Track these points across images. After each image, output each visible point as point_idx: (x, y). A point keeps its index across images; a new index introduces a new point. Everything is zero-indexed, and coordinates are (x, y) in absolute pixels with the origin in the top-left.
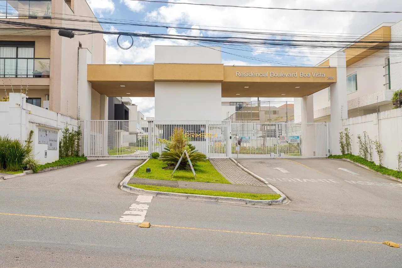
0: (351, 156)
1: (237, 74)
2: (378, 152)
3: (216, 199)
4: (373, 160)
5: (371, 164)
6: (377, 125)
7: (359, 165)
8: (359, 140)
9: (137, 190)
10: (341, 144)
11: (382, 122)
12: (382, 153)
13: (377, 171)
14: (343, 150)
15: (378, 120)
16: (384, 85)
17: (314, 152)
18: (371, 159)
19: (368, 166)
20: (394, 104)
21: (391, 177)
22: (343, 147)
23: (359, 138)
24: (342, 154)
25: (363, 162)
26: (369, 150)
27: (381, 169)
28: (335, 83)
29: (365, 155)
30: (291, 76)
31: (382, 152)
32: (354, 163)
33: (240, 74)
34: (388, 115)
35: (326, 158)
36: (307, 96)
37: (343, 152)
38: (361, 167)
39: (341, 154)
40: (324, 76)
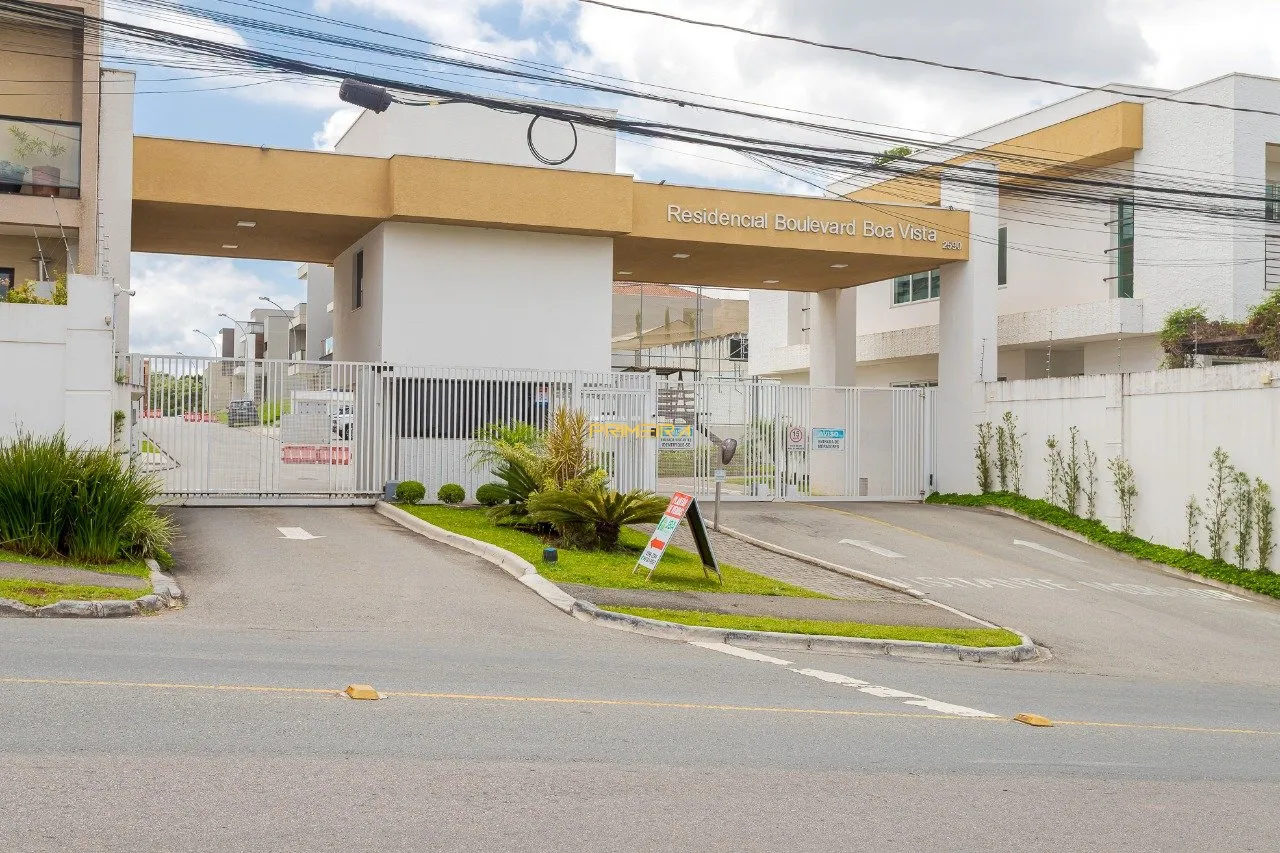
0: (1018, 501)
1: (670, 213)
2: (1123, 491)
3: (882, 646)
4: (1097, 517)
5: (1093, 529)
6: (1119, 412)
7: (1053, 528)
8: (1049, 450)
9: (659, 626)
10: (979, 461)
11: (1135, 403)
12: (1133, 498)
13: (1119, 550)
14: (986, 478)
15: (1123, 396)
16: (1105, 280)
17: (864, 480)
18: (1092, 513)
19: (1083, 533)
20: (1167, 351)
21: (1167, 569)
22: (986, 472)
23: (1052, 446)
24: (981, 493)
25: (1064, 522)
26: (1084, 483)
27: (1126, 544)
28: (965, 261)
29: (1072, 500)
30: (837, 232)
31: (1132, 492)
32: (1033, 521)
33: (680, 215)
34: (1156, 384)
35: (921, 502)
36: (837, 290)
37: (986, 484)
38: (1062, 536)
39: (977, 491)
40: (935, 239)
